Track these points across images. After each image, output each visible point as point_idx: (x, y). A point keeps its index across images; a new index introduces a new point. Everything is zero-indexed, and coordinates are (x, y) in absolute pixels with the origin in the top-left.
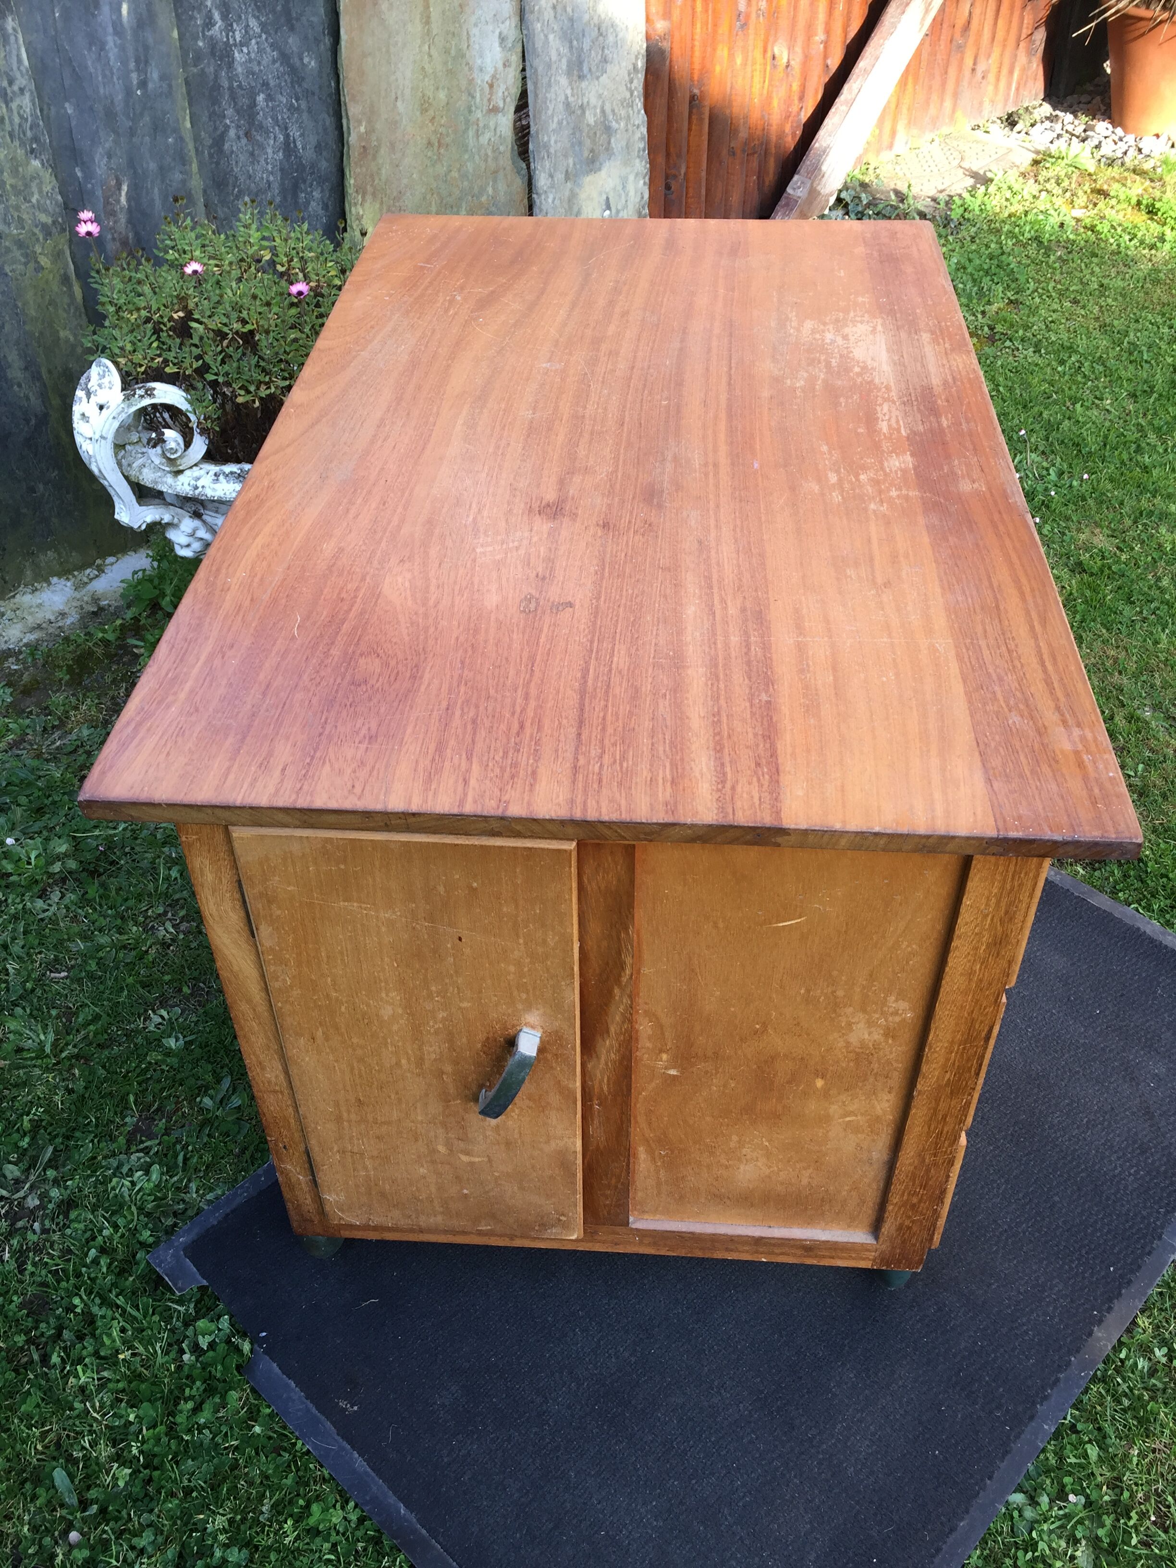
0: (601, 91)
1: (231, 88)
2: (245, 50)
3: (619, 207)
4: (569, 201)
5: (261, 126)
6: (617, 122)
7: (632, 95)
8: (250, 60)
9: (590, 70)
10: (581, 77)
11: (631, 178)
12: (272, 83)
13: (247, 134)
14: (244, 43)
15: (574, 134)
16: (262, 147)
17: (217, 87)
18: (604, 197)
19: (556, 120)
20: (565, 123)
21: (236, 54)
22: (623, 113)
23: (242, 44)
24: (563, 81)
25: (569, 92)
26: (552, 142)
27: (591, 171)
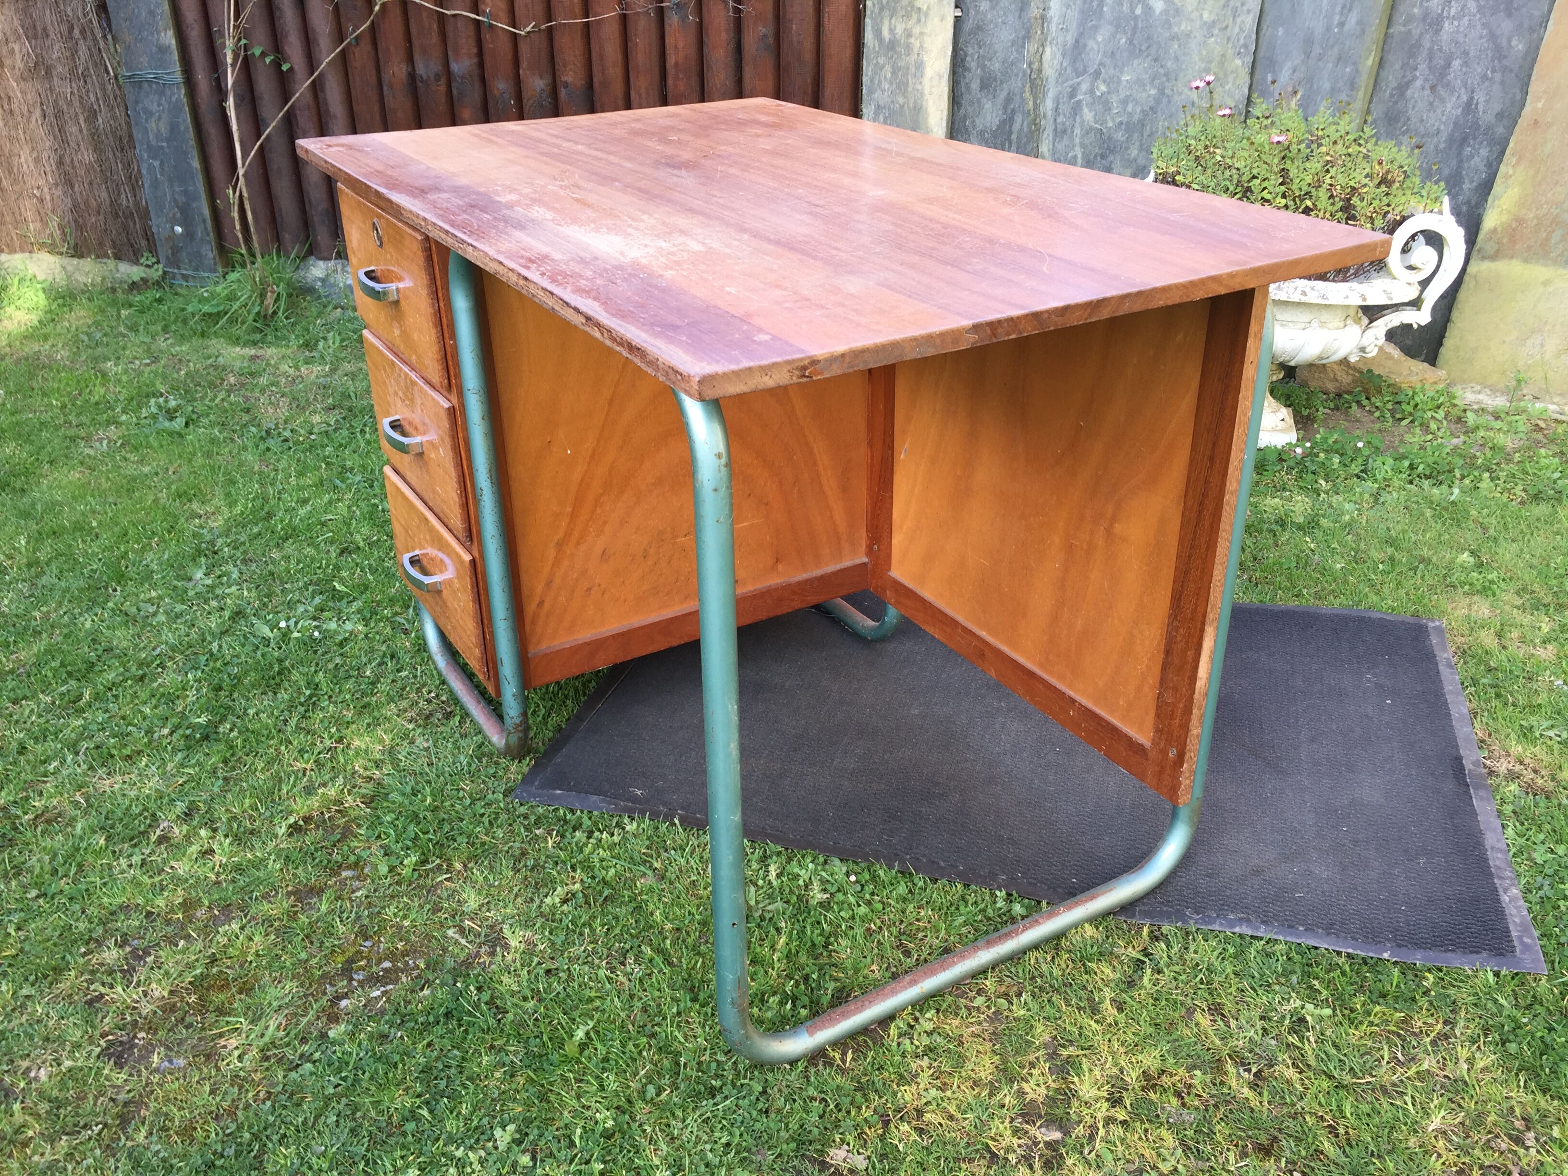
1: (1431, 50)
2: (1456, 23)
5: (1448, 85)
8: (1458, 32)
12: (1472, 54)
13: (1433, 88)
14: (1458, 17)
16: (1443, 100)
17: (1418, 45)
21: (1446, 25)
23: (1454, 18)
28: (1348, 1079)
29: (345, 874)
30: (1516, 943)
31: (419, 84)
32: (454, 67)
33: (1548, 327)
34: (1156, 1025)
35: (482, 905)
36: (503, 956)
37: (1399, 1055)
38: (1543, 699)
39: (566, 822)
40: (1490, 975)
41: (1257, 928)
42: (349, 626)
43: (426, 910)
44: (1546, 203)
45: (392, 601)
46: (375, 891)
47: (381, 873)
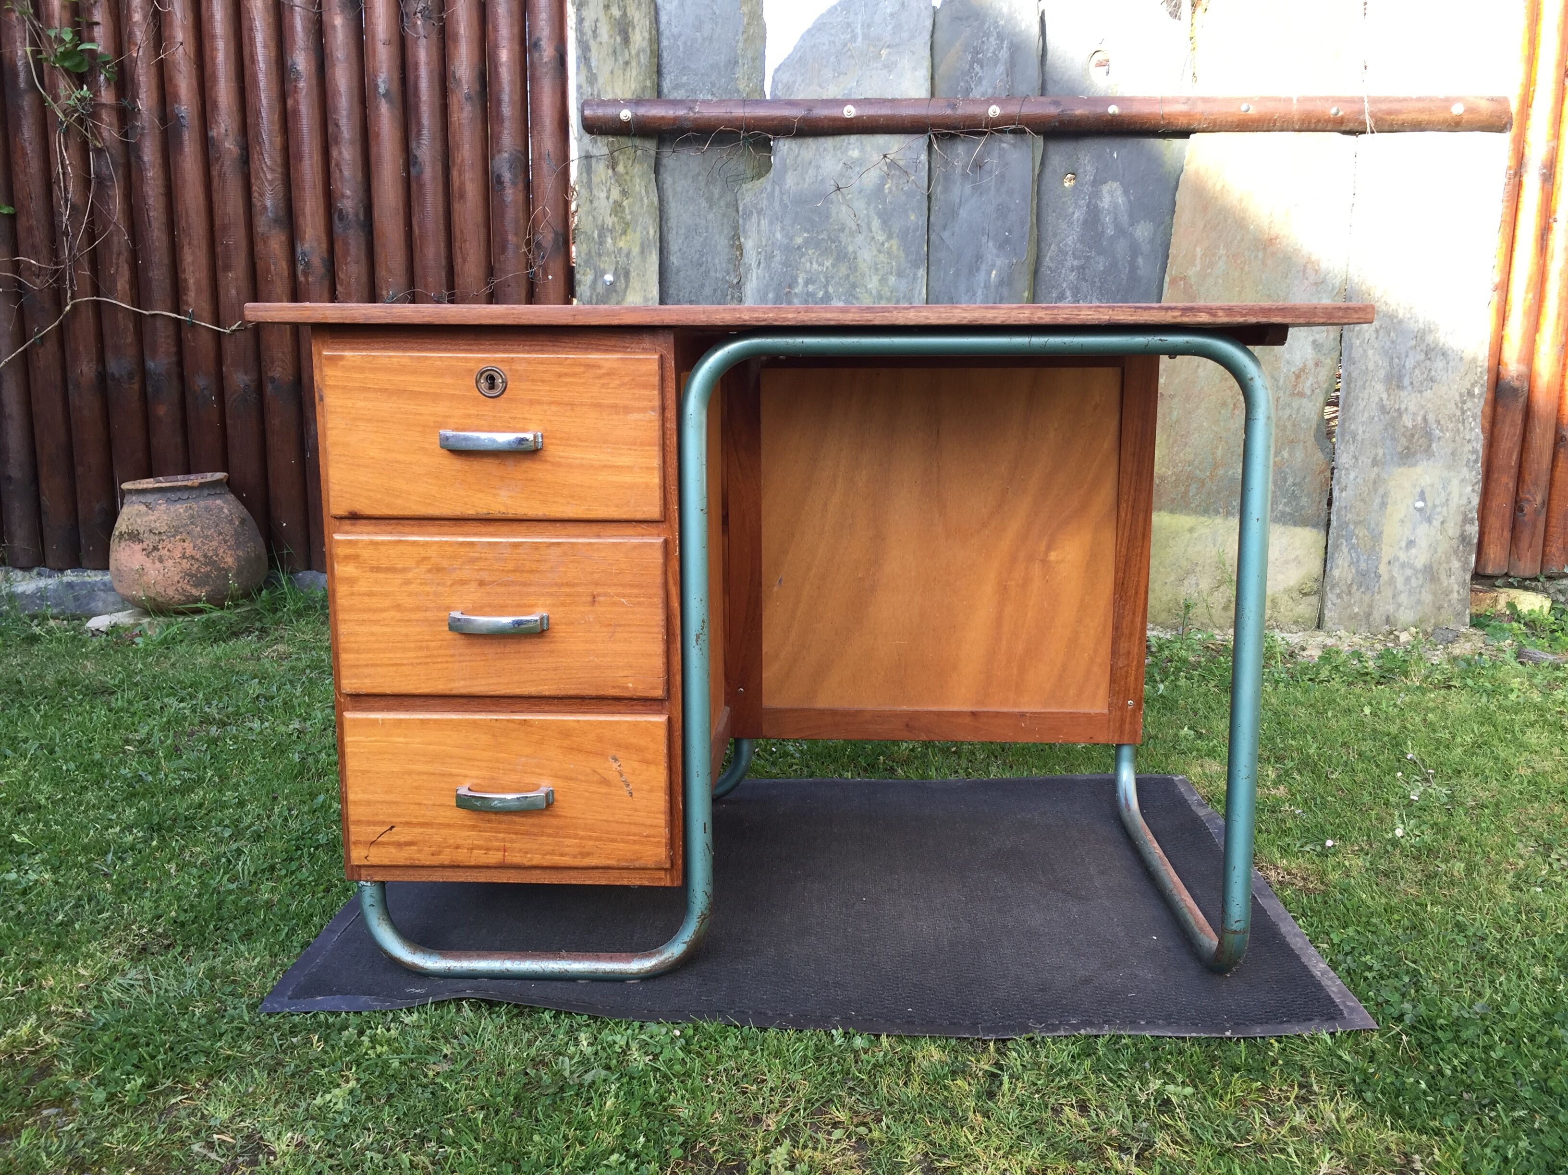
0: (1424, 403)
3: (1437, 502)
4: (1375, 483)
6: (1442, 431)
7: (1463, 412)
9: (1412, 383)
10: (1400, 387)
11: (1455, 482)
15: (1386, 429)
18: (1419, 489)
19: (1366, 415)
20: (1376, 419)
22: (1451, 426)
24: (1380, 387)
25: (1385, 396)
26: (1360, 431)
27: (1405, 464)
28: (1229, 1144)
29: (45, 1113)
30: (1341, 1007)
31: (110, 382)
32: (151, 364)
33: (1198, 569)
34: (1026, 1127)
35: (233, 1117)
36: (268, 1163)
37: (1268, 1120)
38: (1290, 823)
39: (328, 1026)
40: (1327, 1037)
41: (1102, 1028)
42: (32, 876)
43: (159, 1131)
44: (1180, 462)
45: (86, 849)
46: (90, 1123)
47: (97, 1102)
